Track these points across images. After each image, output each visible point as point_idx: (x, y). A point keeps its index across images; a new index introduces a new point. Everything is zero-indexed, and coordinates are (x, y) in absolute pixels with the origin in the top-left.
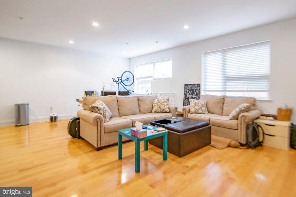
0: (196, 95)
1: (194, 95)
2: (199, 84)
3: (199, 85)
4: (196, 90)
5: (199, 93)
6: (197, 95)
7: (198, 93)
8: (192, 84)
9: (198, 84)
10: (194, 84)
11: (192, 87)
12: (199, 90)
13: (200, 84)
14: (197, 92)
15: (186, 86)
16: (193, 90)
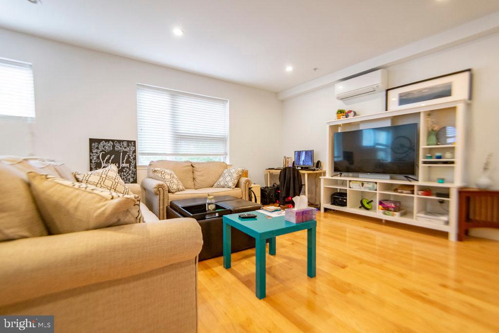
0: (126, 163)
1: (123, 163)
2: (132, 141)
3: (132, 143)
4: (125, 153)
5: (135, 159)
6: (128, 162)
7: (132, 158)
8: (113, 141)
9: (129, 142)
10: (120, 141)
11: (114, 146)
12: (135, 152)
13: (135, 142)
14: (129, 157)
15: (95, 145)
16: (119, 152)
